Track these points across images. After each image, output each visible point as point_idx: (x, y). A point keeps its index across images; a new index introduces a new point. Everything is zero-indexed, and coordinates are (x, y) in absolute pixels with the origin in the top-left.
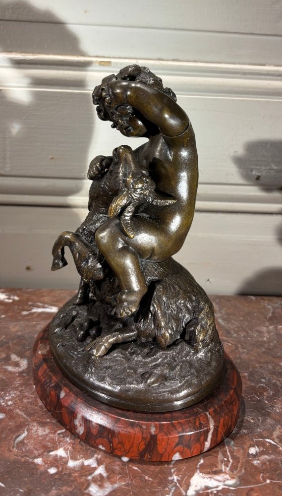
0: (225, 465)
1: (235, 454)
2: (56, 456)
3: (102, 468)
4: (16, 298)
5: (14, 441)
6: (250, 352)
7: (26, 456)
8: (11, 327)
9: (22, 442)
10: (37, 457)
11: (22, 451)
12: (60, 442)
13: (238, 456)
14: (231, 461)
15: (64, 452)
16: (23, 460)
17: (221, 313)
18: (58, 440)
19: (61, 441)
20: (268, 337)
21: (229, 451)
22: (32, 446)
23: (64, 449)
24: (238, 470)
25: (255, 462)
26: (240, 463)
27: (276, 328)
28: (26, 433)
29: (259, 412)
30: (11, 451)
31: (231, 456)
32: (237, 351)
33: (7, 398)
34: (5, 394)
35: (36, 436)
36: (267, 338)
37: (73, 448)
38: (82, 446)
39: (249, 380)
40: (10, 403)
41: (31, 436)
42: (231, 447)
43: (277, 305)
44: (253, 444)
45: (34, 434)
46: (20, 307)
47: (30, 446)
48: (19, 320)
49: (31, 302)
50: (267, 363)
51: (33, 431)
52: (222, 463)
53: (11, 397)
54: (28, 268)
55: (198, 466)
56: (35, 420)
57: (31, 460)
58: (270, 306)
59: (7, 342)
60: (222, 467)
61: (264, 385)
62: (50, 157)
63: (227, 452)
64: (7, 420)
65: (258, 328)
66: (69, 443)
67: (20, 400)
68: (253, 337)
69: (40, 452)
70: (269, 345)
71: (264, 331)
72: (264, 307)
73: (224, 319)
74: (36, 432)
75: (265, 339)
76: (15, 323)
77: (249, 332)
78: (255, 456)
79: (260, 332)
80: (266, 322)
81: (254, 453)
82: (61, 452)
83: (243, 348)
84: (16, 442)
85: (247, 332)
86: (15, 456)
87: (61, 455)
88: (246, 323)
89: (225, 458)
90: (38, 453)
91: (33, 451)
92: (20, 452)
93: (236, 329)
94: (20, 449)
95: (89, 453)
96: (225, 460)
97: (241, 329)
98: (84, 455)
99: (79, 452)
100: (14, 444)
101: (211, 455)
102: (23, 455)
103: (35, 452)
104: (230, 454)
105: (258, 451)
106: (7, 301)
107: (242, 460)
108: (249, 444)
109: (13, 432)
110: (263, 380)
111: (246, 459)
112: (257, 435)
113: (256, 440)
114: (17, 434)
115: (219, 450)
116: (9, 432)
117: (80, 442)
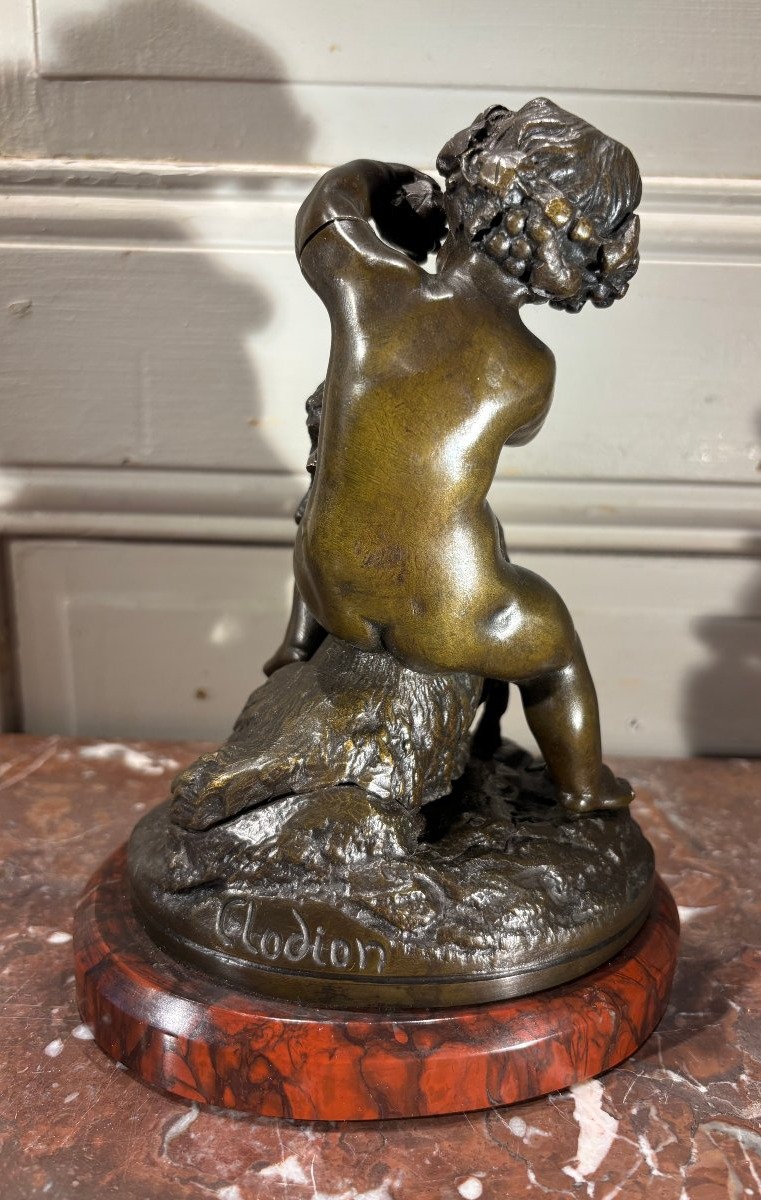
2: (279, 1179)
4: (173, 764)
5: (163, 1135)
7: (195, 1179)
9: (184, 1139)
10: (225, 1183)
11: (186, 1165)
12: (287, 1138)
15: (299, 1170)
16: (187, 1190)
17: (673, 799)
18: (282, 1133)
19: (291, 1138)
21: (757, 1168)
22: (212, 1151)
23: (300, 1160)
28: (194, 1113)
30: (153, 1164)
32: (727, 893)
35: (222, 1121)
37: (325, 1157)
38: (348, 1151)
41: (208, 1122)
47: (207, 1152)
54: (201, 695)
57: (208, 1192)
63: (748, 1171)
66: (313, 1144)
69: (233, 1167)
73: (683, 815)
77: (750, 844)
82: (289, 1170)
83: (743, 885)
84: (166, 1139)
85: (746, 846)
86: (164, 1180)
87: (291, 1178)
88: (739, 824)
89: (749, 1187)
90: (229, 1171)
91: (214, 1165)
92: (177, 1168)
93: (717, 838)
94: (178, 1157)
95: (368, 1171)
96: (748, 1195)
97: (728, 837)
98: (354, 1177)
99: (340, 1170)
100: (163, 1143)
101: (708, 1181)
102: (187, 1175)
103: (220, 1167)
104: (759, 1177)
106: (151, 770)
109: (160, 1107)
114: (170, 1115)
115: (727, 1164)
116: (150, 1108)
117: (341, 1139)
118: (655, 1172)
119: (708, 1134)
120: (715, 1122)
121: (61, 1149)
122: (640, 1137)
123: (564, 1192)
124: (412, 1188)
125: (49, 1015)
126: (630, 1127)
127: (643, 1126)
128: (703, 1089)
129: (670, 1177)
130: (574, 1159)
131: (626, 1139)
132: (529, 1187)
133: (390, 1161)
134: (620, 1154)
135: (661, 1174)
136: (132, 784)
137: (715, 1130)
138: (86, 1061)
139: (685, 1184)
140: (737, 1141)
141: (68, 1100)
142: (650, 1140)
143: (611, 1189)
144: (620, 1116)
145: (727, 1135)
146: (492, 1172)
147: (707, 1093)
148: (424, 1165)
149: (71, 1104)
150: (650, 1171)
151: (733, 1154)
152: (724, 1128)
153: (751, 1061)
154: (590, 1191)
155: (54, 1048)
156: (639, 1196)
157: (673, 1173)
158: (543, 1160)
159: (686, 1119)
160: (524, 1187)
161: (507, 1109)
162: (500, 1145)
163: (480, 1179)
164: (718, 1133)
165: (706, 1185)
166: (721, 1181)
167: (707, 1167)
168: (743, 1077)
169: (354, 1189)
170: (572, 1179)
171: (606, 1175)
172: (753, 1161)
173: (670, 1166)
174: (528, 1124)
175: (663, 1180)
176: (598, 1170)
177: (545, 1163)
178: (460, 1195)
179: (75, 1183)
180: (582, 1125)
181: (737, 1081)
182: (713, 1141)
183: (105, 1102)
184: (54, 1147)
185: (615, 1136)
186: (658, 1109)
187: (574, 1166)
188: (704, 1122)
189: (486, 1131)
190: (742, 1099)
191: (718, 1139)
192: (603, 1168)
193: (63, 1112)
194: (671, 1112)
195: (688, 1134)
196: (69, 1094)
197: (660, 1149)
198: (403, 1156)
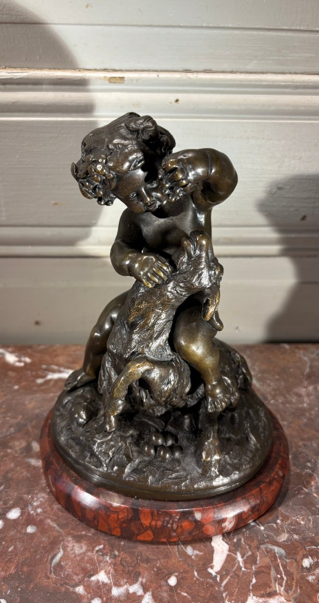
0: (278, 584)
1: (288, 568)
2: (98, 581)
3: (149, 595)
4: (28, 360)
5: (51, 564)
7: (66, 584)
8: (27, 402)
9: (59, 565)
10: (77, 585)
11: (61, 577)
12: (100, 562)
13: (292, 571)
14: (285, 578)
15: (106, 577)
16: (63, 589)
18: (97, 560)
20: (308, 402)
21: (282, 565)
22: (71, 570)
23: (106, 572)
24: (293, 590)
25: (311, 578)
26: (295, 581)
27: (316, 389)
28: (62, 552)
29: (308, 509)
30: (48, 578)
31: (285, 572)
33: (35, 504)
34: (32, 498)
35: (73, 555)
37: (115, 570)
38: (124, 566)
39: (294, 465)
40: (39, 510)
41: (68, 557)
42: (284, 560)
44: (306, 554)
45: (71, 552)
46: (34, 373)
47: (69, 570)
48: (34, 392)
49: (44, 364)
50: (310, 439)
51: (69, 549)
52: (276, 581)
53: (39, 503)
54: (37, 323)
55: (251, 588)
56: (69, 534)
57: (71, 589)
58: (306, 357)
59: (25, 425)
60: (276, 587)
63: (279, 567)
64: (39, 534)
65: (296, 390)
66: (110, 564)
67: (50, 507)
68: (293, 403)
69: (80, 577)
70: (311, 414)
71: (303, 393)
72: (300, 360)
74: (72, 550)
75: (305, 405)
76: (30, 397)
77: (287, 396)
78: (310, 570)
79: (299, 396)
80: (304, 380)
81: (308, 566)
82: (102, 577)
85: (285, 397)
86: (54, 586)
87: (103, 580)
88: (283, 384)
89: (279, 574)
90: (78, 579)
91: (72, 576)
92: (58, 579)
93: (273, 393)
94: (58, 574)
95: (132, 575)
96: (278, 578)
97: (277, 392)
98: (127, 579)
99: (122, 576)
100: (51, 568)
101: (263, 572)
102: (62, 582)
103: (75, 578)
104: (283, 569)
105: (312, 563)
106: (18, 364)
107: (296, 576)
108: (302, 554)
109: (47, 551)
110: (309, 464)
111: (300, 574)
112: (309, 541)
113: (309, 548)
114: (52, 554)
115: (271, 564)
116: (43, 551)
117: (121, 561)
118: (243, 569)
120: (267, 544)
121: (11, 574)
122: (237, 552)
123: (208, 580)
124: (150, 582)
126: (233, 548)
127: (238, 547)
128: (262, 528)
129: (249, 571)
130: (212, 564)
131: (232, 554)
132: (195, 579)
133: (141, 570)
134: (230, 560)
135: (245, 570)
136: (11, 373)
137: (266, 548)
138: (14, 530)
139: (254, 574)
140: (275, 552)
141: (10, 549)
142: (241, 554)
143: (227, 577)
144: (230, 543)
145: (271, 550)
146: (180, 573)
147: (264, 530)
148: (154, 571)
149: (12, 552)
150: (241, 568)
151: (273, 559)
152: (270, 546)
153: (282, 513)
154: (218, 579)
156: (237, 580)
157: (249, 569)
158: (200, 566)
159: (256, 543)
160: (193, 578)
161: (186, 543)
162: (183, 560)
163: (176, 576)
164: (268, 549)
165: (262, 574)
166: (268, 572)
167: (263, 565)
168: (279, 521)
169: (128, 584)
171: (224, 571)
172: (281, 562)
173: (249, 566)
174: (194, 549)
175: (246, 572)
176: (221, 569)
177: (201, 567)
178: (169, 584)
179: (19, 589)
180: (215, 548)
181: (276, 523)
182: (266, 553)
183: (25, 549)
184: (8, 573)
185: (228, 553)
186: (244, 539)
187: (212, 568)
188: (262, 544)
189: (177, 553)
190: (278, 532)
191: (268, 552)
192: (223, 568)
193: (9, 556)
194: (249, 539)
195: (256, 550)
196: (10, 547)
197: (245, 558)
198: (146, 568)
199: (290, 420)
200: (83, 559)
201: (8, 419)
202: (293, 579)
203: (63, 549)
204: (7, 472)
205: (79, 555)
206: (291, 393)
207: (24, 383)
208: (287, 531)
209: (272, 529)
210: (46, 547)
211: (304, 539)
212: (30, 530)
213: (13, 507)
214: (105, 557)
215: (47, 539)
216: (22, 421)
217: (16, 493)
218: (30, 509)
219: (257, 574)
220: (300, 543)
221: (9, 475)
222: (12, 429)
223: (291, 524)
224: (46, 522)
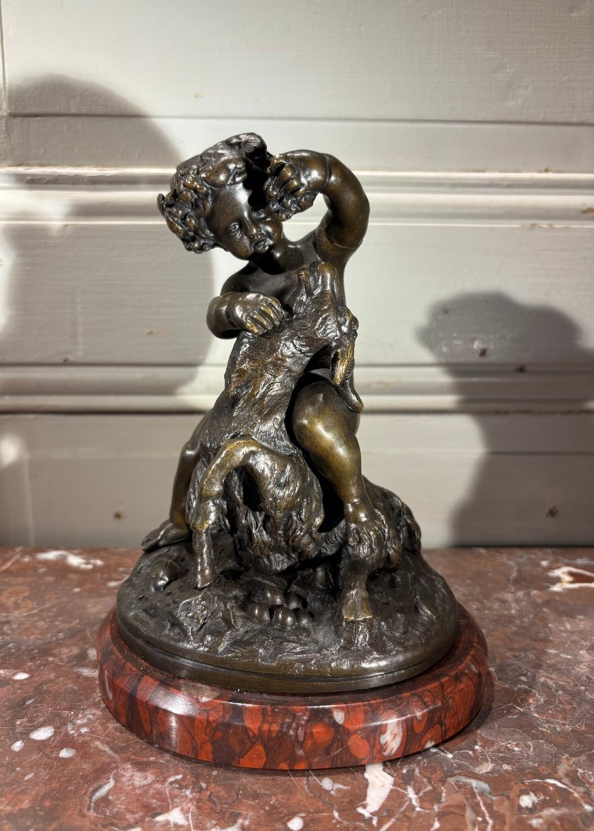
1: (495, 808)
2: (168, 823)
4: (99, 562)
5: (91, 798)
6: (493, 633)
7: (112, 824)
8: (89, 606)
9: (105, 800)
10: (133, 826)
11: (106, 816)
12: (173, 797)
13: (501, 811)
14: (490, 821)
15: (182, 816)
18: (170, 794)
19: (176, 796)
20: (518, 608)
21: (485, 804)
22: (123, 807)
23: (182, 810)
25: (535, 822)
26: (507, 826)
27: (528, 594)
28: (112, 783)
29: (525, 732)
30: (84, 816)
31: (489, 813)
33: (79, 722)
34: (76, 715)
35: (131, 787)
36: (516, 610)
37: (199, 808)
38: (214, 803)
39: (500, 679)
40: (84, 730)
41: (121, 789)
42: (487, 797)
43: (522, 560)
44: (526, 790)
45: (127, 783)
46: (106, 576)
47: (120, 807)
48: (104, 595)
49: (122, 567)
50: (524, 650)
51: (124, 780)
52: (474, 825)
53: (86, 721)
54: (118, 516)
56: (128, 760)
58: (512, 561)
59: (83, 630)
61: (526, 687)
62: (148, 331)
63: (479, 806)
64: (78, 760)
65: (498, 595)
66: (191, 800)
67: (102, 725)
68: (494, 610)
69: (137, 816)
70: (523, 622)
71: (509, 599)
72: (503, 564)
74: (130, 780)
75: (513, 612)
76: (96, 600)
77: (484, 601)
78: (533, 810)
79: (504, 602)
80: (510, 585)
81: (530, 806)
82: (175, 816)
84: (93, 800)
85: (482, 603)
86: (91, 826)
87: (176, 821)
88: (478, 589)
89: (479, 816)
90: (135, 818)
91: (125, 815)
92: (100, 818)
94: (100, 811)
95: (227, 816)
96: (479, 821)
97: (470, 598)
98: (218, 820)
99: (209, 816)
100: (91, 802)
101: (453, 813)
102: (107, 823)
103: (129, 816)
104: (486, 809)
105: (536, 801)
106: (84, 566)
107: (510, 819)
108: (518, 789)
109: (89, 781)
110: (523, 678)
111: (517, 816)
112: (529, 773)
113: (529, 781)
114: (95, 786)
115: (466, 802)
116: (82, 781)
117: (209, 796)
118: (418, 809)
119: (453, 783)
120: (458, 776)
121: (21, 809)
122: (408, 787)
123: (358, 823)
124: (256, 825)
125: (14, 725)
126: (401, 781)
127: (410, 781)
128: (450, 756)
129: (427, 811)
130: (364, 802)
131: (399, 789)
132: (334, 821)
133: (243, 809)
134: (395, 798)
135: (422, 810)
136: (71, 576)
137: (458, 781)
138: (39, 753)
139: (437, 816)
140: (472, 787)
141: (27, 778)
142: (414, 789)
143: (389, 820)
144: (395, 775)
145: (466, 784)
146: (310, 813)
147: (453, 758)
148: (264, 810)
149: (29, 780)
150: (414, 808)
151: (469, 796)
152: (464, 779)
153: (482, 737)
154: (375, 822)
155: (18, 746)
156: (407, 824)
157: (429, 809)
158: (344, 804)
159: (439, 774)
160: (331, 821)
161: (321, 772)
162: (315, 796)
163: (302, 817)
164: (460, 783)
165: (451, 816)
166: (461, 813)
167: (452, 804)
168: (477, 747)
169: (218, 827)
170: (363, 815)
171: (386, 811)
172: (482, 799)
173: (427, 805)
174: (334, 782)
175: (423, 813)
176: (380, 809)
177: (345, 806)
178: (289, 828)
180: (369, 781)
181: (473, 750)
182: (457, 788)
183: (52, 778)
184: (17, 808)
185: (392, 787)
186: (420, 769)
187: (364, 807)
188: (450, 776)
189: (306, 787)
190: (477, 760)
191: (460, 787)
192: (383, 807)
193: (24, 785)
194: (429, 771)
195: (440, 784)
196: (27, 774)
197: (421, 794)
198: (251, 805)
199: (491, 627)
200: (146, 792)
201: (57, 623)
202: (505, 823)
203: (114, 779)
204: (42, 684)
205: (140, 788)
206: (491, 598)
207: (89, 586)
208: (492, 759)
209: (467, 757)
210: (87, 776)
211: (522, 770)
212: (64, 754)
213: (43, 725)
214: (183, 790)
215: (91, 765)
216: (78, 626)
217: (50, 709)
218: (69, 729)
219: (441, 816)
220: (515, 775)
221: (45, 687)
222: (61, 635)
223: (499, 751)
224: (92, 745)
